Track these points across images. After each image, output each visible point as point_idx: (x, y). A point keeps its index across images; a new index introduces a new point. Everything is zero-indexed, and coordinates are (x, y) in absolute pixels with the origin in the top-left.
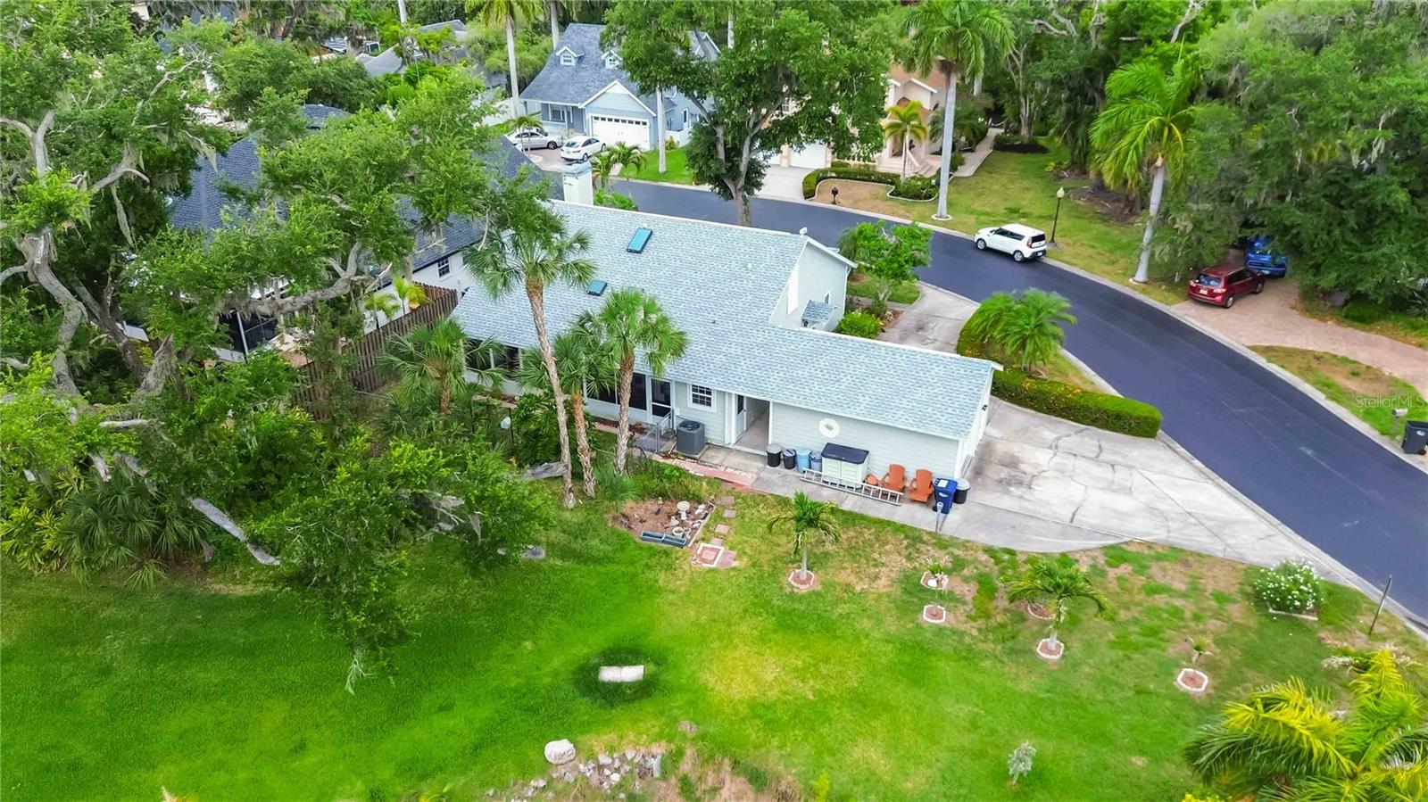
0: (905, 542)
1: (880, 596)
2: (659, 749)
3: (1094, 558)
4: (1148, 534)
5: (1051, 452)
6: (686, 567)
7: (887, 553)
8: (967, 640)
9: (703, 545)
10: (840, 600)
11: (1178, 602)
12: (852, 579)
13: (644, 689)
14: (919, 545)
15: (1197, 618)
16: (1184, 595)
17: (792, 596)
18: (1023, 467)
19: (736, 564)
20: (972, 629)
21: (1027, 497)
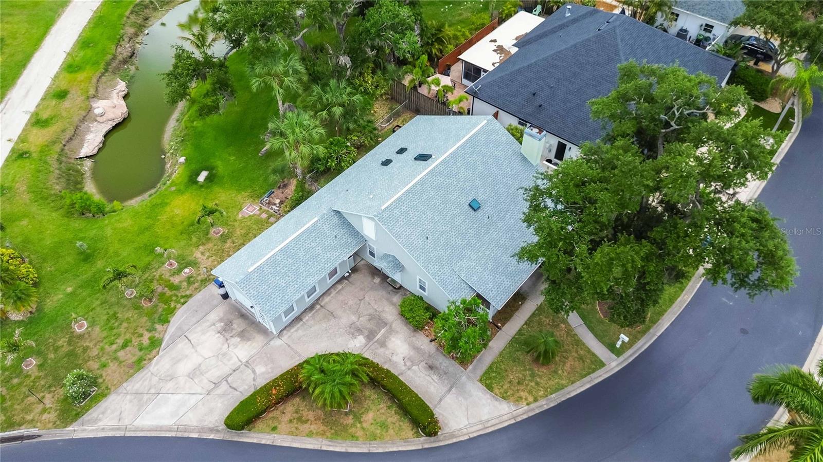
1: (193, 253)
3: (160, 334)
5: (244, 360)
6: (248, 201)
8: (152, 270)
9: (258, 208)
10: (199, 240)
12: (207, 246)
13: (193, 180)
17: (211, 227)
18: (238, 339)
20: (157, 273)
21: (213, 327)
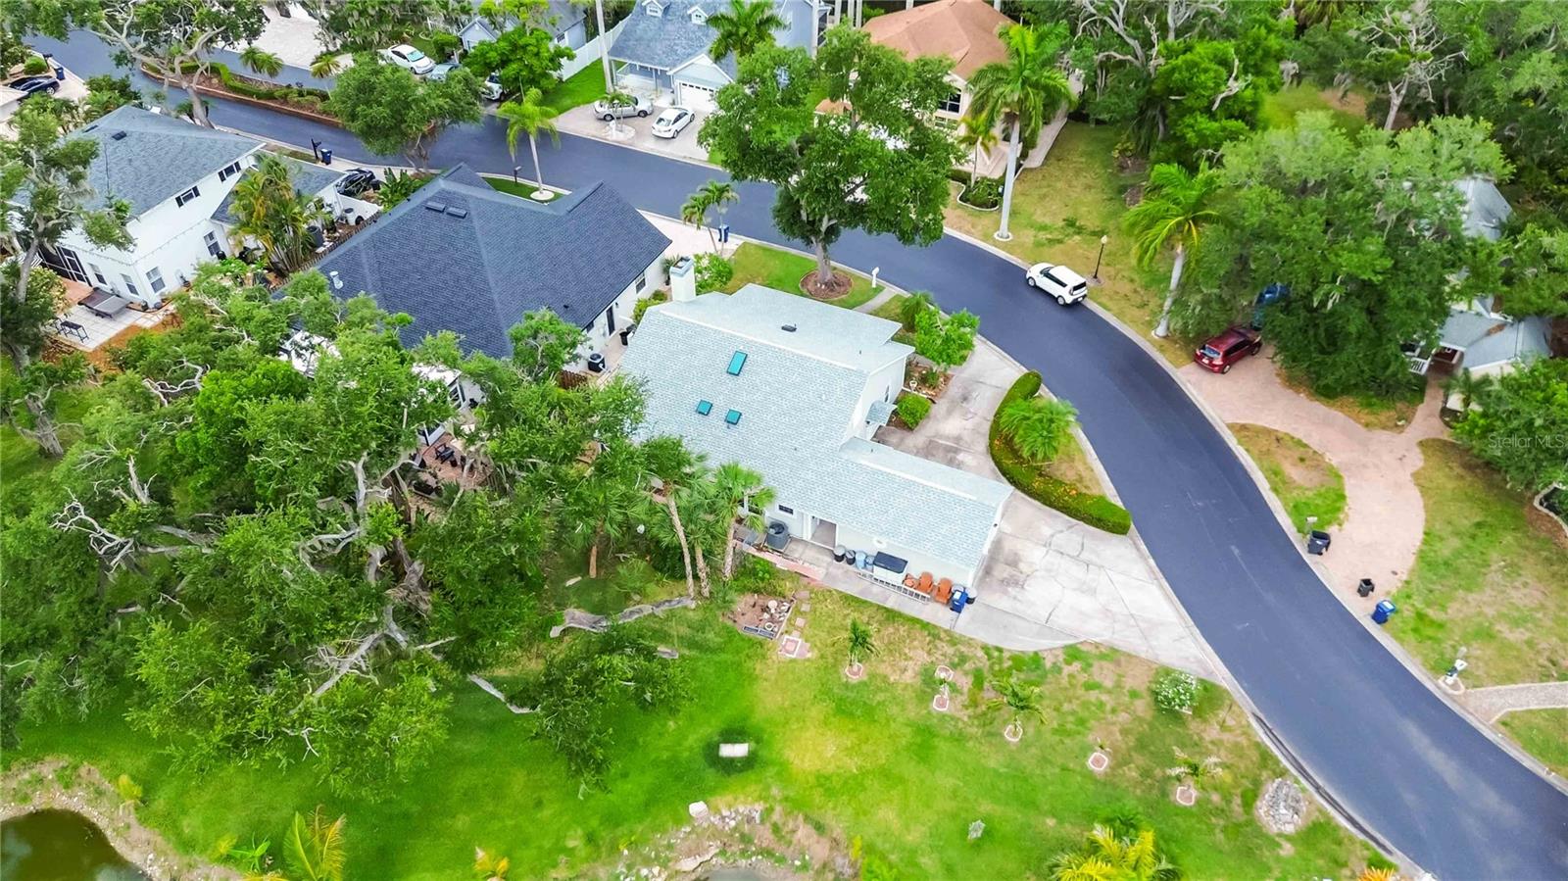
0: (928, 639)
1: (907, 685)
2: (759, 807)
3: (1057, 656)
4: (1097, 636)
5: (1045, 549)
6: (774, 657)
7: (915, 648)
8: (960, 725)
9: (786, 636)
10: (879, 689)
11: (1104, 698)
12: (889, 671)
13: (749, 762)
14: (937, 641)
15: (1113, 711)
16: (1109, 692)
17: (846, 685)
18: (1022, 566)
19: (809, 655)
20: (964, 715)
21: (1019, 597)
